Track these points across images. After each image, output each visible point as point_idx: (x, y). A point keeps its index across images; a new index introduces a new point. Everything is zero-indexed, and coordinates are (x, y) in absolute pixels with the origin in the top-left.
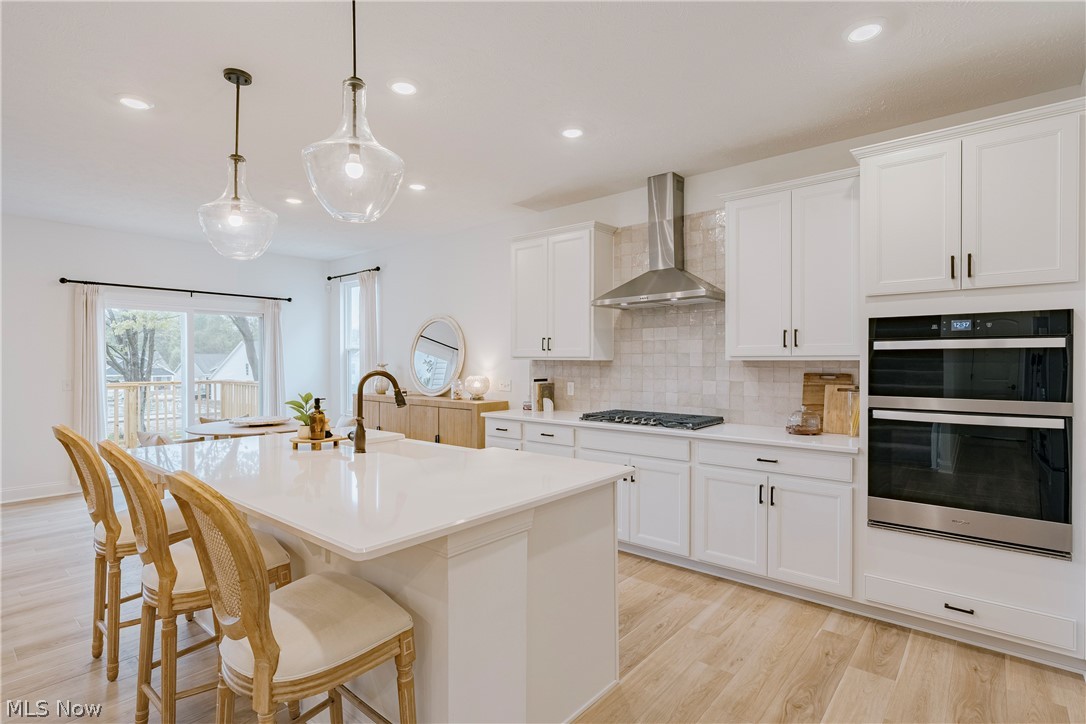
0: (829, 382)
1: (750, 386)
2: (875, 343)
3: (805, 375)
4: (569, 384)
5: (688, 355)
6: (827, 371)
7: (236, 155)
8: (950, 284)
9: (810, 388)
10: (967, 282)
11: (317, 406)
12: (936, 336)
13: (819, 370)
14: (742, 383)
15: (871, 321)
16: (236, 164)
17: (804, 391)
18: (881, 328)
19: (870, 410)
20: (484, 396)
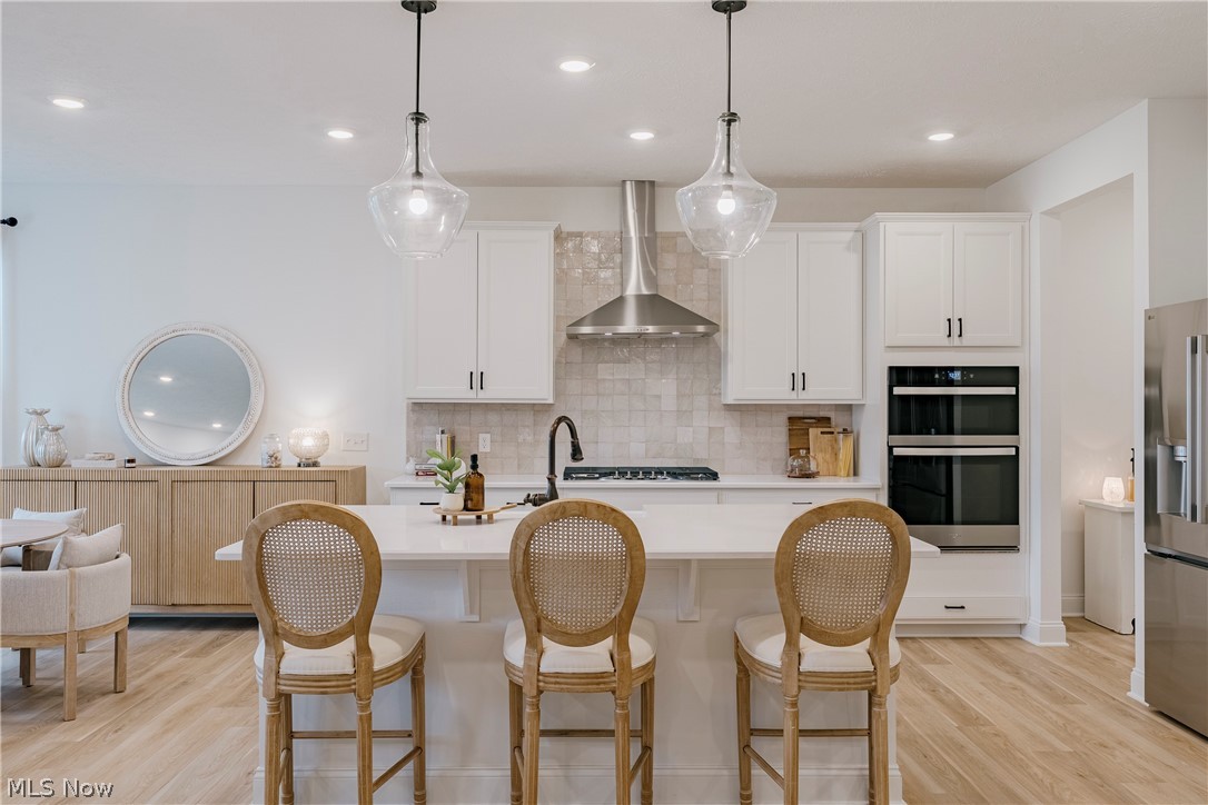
0: (811, 425)
1: (732, 433)
2: (895, 389)
3: (790, 418)
4: (481, 436)
5: (659, 397)
6: (808, 414)
7: (417, 113)
8: (946, 342)
9: (795, 432)
10: (956, 340)
11: (474, 466)
12: (933, 384)
13: (800, 414)
14: (722, 428)
15: (891, 368)
16: (417, 125)
17: (790, 435)
18: (899, 375)
19: (890, 449)
20: (319, 460)
